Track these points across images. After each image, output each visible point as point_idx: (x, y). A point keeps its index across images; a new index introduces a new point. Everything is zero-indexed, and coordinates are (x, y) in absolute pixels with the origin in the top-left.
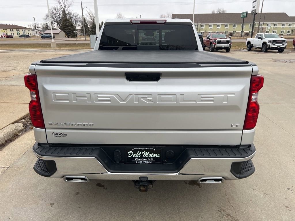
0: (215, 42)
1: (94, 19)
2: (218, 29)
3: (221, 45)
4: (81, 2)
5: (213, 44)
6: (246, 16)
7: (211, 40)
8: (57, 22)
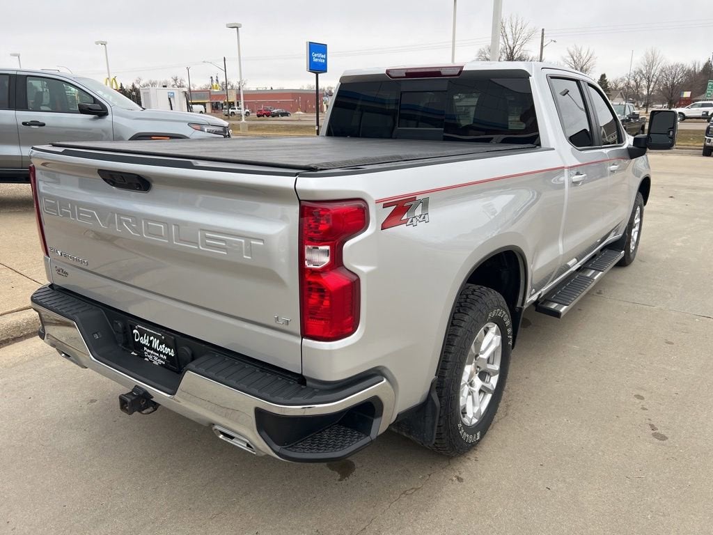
4: (543, 30)
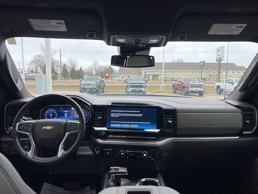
0: (189, 86)
1: (73, 65)
2: (179, 75)
3: (194, 89)
4: (60, 49)
5: (186, 87)
6: (203, 64)
7: (183, 84)
8: (40, 67)
